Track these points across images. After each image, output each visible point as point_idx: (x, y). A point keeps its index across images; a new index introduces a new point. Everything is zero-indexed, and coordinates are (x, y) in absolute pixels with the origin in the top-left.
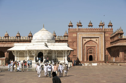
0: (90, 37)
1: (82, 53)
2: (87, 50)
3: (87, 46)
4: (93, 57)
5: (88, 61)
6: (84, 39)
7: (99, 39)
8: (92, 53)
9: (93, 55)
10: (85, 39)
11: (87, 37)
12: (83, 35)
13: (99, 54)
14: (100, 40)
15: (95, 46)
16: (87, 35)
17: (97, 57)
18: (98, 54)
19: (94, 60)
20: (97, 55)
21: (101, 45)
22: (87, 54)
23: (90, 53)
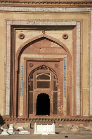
0: (41, 24)
1: (8, 86)
2: (31, 76)
3: (28, 60)
4: (52, 102)
5: (33, 115)
6: (18, 32)
7: (74, 34)
8: (46, 85)
9: (52, 92)
10: (24, 32)
11: (31, 24)
12: (16, 16)
13: (75, 90)
14: (78, 35)
15: (59, 61)
16: (31, 17)
17: (65, 100)
18: (69, 88)
19: (55, 112)
20: (65, 95)
21: (81, 54)
22: (30, 88)
23: (40, 85)
